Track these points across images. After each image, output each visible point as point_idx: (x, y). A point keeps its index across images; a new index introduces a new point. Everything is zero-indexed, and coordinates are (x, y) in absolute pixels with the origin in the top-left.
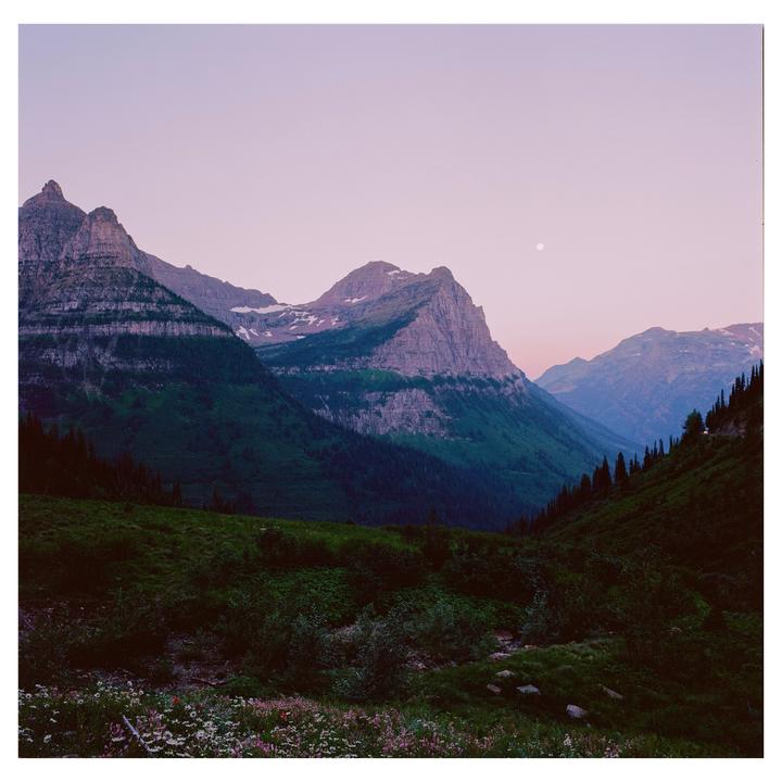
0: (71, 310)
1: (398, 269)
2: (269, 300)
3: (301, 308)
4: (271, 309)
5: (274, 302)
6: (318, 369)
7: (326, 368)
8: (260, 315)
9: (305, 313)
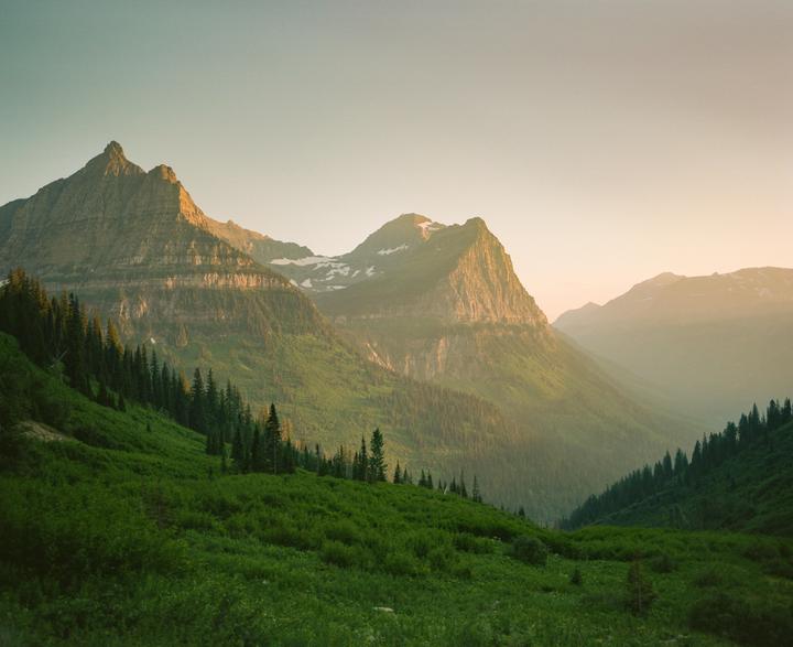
0: (135, 265)
1: (429, 220)
2: (306, 252)
3: (338, 259)
4: (307, 261)
5: (310, 254)
6: (364, 317)
7: (372, 317)
8: (299, 267)
9: (341, 264)
